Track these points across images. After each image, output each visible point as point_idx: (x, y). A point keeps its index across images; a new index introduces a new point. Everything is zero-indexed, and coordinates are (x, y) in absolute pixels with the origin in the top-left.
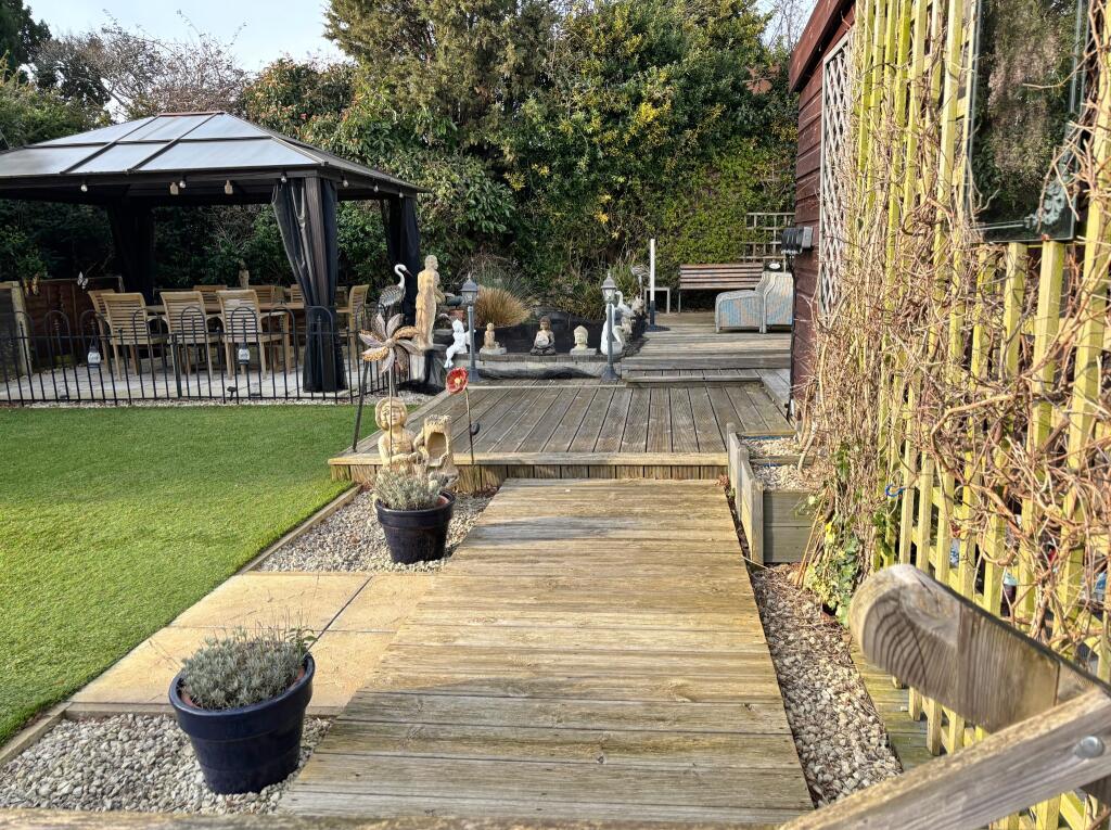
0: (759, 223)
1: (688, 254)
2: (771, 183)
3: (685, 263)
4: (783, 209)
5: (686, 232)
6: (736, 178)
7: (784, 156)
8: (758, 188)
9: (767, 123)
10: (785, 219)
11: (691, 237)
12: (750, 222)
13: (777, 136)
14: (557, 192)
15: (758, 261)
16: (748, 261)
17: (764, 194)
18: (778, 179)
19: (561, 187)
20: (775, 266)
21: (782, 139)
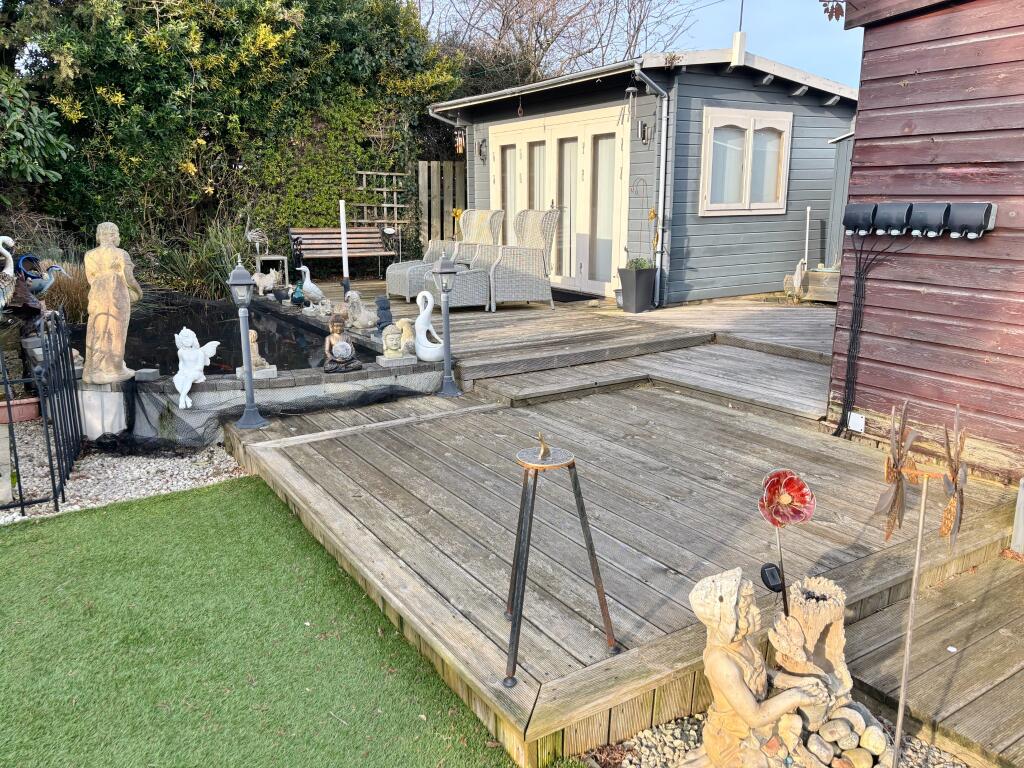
0: (369, 183)
1: (295, 216)
2: (379, 139)
3: (293, 226)
4: (392, 169)
6: (345, 130)
7: (389, 111)
8: (366, 144)
9: (375, 73)
10: (394, 179)
11: (296, 196)
12: (359, 183)
13: (384, 88)
14: (137, 129)
15: (370, 225)
16: (360, 225)
17: (372, 150)
18: (387, 136)
19: (143, 122)
20: (389, 231)
21: (389, 91)
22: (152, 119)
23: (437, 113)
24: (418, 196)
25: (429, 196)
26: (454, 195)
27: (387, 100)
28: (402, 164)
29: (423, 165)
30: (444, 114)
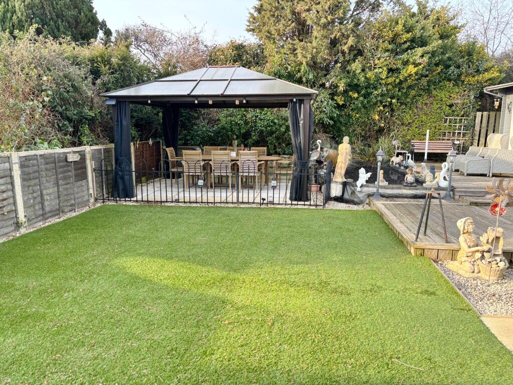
0: (450, 122)
1: (414, 136)
2: (458, 103)
3: (413, 139)
4: (463, 116)
5: (414, 125)
6: (442, 100)
7: (465, 91)
8: (451, 106)
9: (459, 76)
10: (463, 120)
11: (416, 128)
12: (445, 122)
13: (463, 82)
14: (360, 105)
15: (448, 140)
16: (443, 139)
17: (454, 108)
18: (462, 102)
19: (362, 103)
20: (457, 142)
21: (465, 83)
22: (366, 102)
23: (488, 91)
24: (474, 127)
25: (481, 127)
26: (494, 127)
27: (464, 86)
28: (468, 114)
29: (479, 114)
30: (491, 91)
